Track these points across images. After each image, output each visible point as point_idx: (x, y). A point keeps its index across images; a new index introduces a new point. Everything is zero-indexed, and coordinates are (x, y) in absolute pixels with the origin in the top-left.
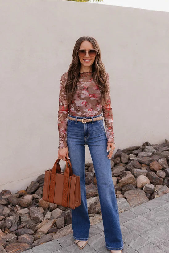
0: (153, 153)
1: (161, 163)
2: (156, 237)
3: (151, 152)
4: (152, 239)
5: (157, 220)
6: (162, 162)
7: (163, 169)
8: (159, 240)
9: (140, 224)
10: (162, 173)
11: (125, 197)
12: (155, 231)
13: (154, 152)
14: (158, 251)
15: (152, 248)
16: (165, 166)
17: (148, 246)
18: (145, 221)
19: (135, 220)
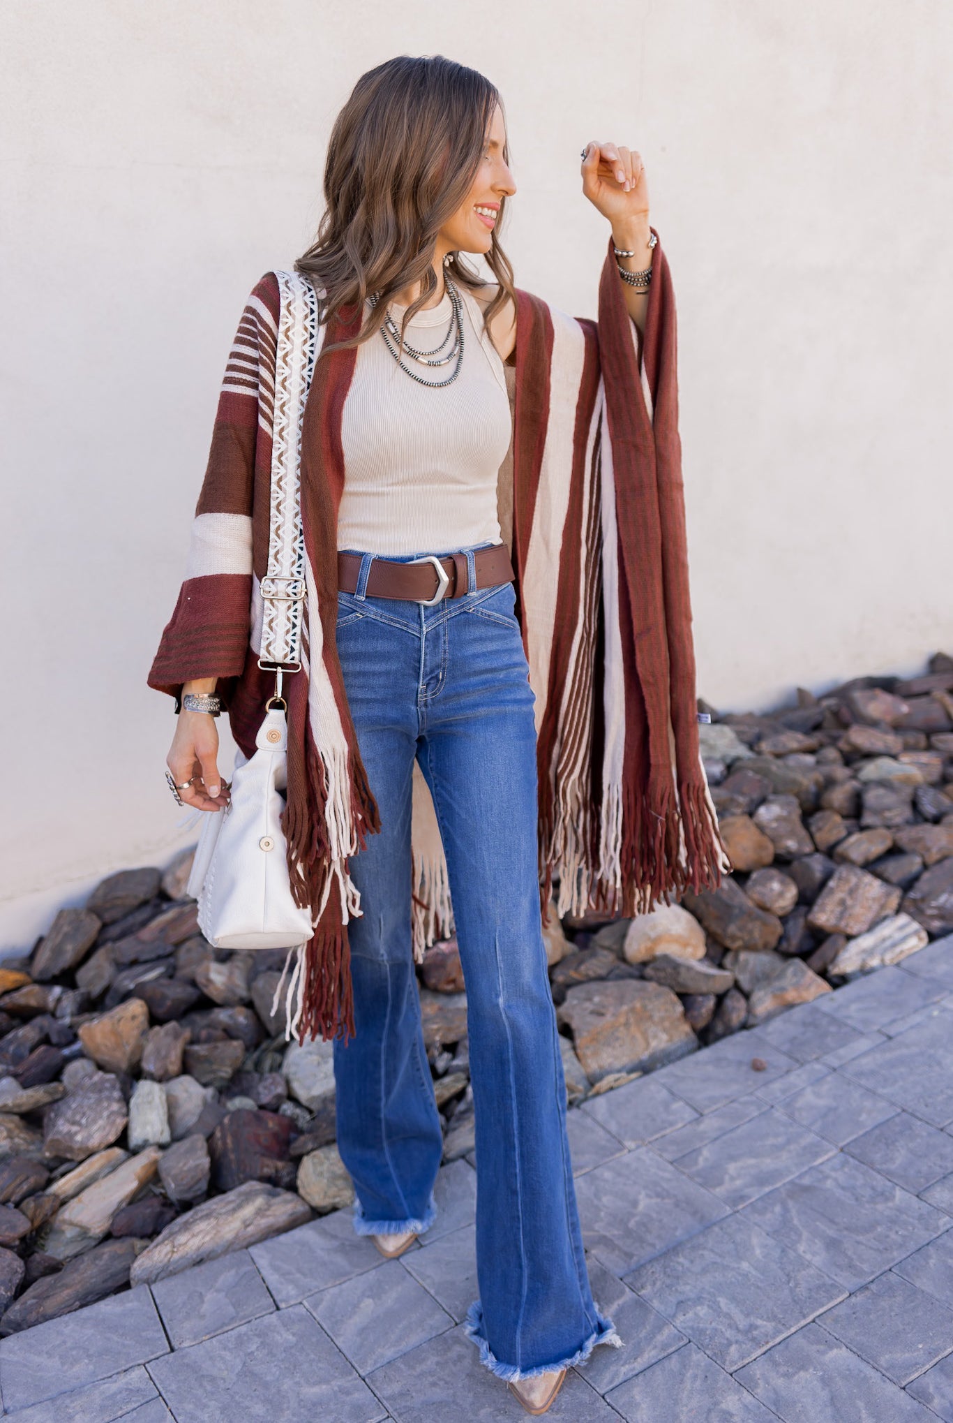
0: (729, 767)
1: (774, 825)
2: (723, 1302)
3: (723, 759)
4: (702, 1311)
5: (732, 1179)
6: (779, 819)
7: (782, 862)
8: (742, 1323)
9: (635, 1204)
10: (776, 886)
11: (566, 1020)
12: (719, 1260)
13: (738, 759)
14: (731, 1402)
15: (698, 1383)
16: (791, 844)
17: (674, 1363)
18: (665, 1185)
19: (608, 1175)
